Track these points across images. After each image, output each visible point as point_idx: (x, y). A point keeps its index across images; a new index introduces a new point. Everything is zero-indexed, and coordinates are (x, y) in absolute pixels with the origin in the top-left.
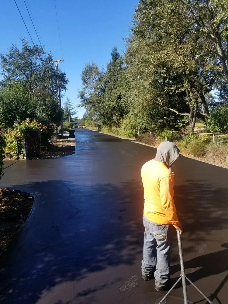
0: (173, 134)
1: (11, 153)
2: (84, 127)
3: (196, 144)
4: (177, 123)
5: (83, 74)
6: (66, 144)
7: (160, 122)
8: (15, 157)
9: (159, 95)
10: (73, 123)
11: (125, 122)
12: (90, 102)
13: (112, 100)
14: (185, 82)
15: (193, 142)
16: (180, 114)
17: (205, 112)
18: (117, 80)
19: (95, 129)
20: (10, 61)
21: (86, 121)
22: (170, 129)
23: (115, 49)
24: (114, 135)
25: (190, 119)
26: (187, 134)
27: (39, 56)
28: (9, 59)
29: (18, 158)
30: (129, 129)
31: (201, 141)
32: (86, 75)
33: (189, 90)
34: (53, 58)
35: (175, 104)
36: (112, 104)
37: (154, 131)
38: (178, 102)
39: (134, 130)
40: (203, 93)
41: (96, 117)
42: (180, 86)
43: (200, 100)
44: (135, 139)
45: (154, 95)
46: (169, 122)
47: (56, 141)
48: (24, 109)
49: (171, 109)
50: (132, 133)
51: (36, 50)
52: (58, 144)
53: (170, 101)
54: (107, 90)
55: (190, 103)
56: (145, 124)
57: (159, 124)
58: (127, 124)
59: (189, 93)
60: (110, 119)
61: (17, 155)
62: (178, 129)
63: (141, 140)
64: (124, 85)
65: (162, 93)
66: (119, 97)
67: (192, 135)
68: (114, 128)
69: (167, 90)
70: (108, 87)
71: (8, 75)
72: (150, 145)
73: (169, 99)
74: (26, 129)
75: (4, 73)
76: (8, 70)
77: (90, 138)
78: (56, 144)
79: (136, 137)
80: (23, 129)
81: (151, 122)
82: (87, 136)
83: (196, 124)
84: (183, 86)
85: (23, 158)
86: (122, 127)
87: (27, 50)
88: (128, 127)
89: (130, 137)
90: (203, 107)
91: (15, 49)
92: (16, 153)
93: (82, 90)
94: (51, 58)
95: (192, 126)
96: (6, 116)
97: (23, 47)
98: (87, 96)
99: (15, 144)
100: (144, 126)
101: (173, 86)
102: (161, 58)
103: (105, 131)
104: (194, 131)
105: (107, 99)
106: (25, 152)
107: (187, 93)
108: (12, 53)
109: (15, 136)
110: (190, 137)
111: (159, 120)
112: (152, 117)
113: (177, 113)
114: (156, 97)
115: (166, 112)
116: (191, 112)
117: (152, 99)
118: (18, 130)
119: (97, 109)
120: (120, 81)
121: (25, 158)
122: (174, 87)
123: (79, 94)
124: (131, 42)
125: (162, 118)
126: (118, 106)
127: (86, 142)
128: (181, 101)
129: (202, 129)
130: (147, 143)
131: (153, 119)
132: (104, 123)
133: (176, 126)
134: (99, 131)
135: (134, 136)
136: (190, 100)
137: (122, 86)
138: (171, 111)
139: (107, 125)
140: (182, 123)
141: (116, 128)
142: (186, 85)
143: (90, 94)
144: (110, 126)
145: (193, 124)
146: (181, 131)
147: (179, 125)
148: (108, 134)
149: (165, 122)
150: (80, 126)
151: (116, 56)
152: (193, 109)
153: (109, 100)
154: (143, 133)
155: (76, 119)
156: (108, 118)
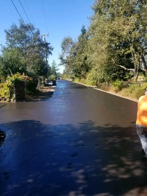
0: (122, 83)
1: (5, 97)
2: (64, 78)
3: (138, 90)
4: (125, 76)
5: (62, 43)
6: (48, 90)
7: (113, 75)
8: (8, 100)
9: (112, 56)
10: (57, 76)
11: (89, 75)
12: (66, 62)
13: (81, 61)
14: (131, 47)
15: (137, 89)
16: (127, 69)
17: (145, 69)
18: (84, 47)
19: (71, 80)
20: (12, 34)
21: (65, 75)
22: (120, 80)
23: (84, 27)
24: (82, 84)
25: (134, 73)
26: (132, 83)
27: (31, 31)
28: (11, 33)
29: (10, 101)
30: (92, 80)
31: (143, 88)
32: (64, 44)
33: (134, 52)
34: (40, 32)
35: (124, 62)
36: (81, 63)
37: (109, 81)
38: (126, 61)
39: (96, 81)
40: (143, 55)
41: (72, 72)
42: (127, 50)
43: (141, 60)
44: (96, 87)
45: (109, 56)
46: (120, 75)
47: (43, 88)
48: (17, 66)
49: (121, 66)
50: (94, 83)
51: (29, 27)
52: (43, 90)
53: (120, 61)
54: (77, 54)
55: (134, 61)
56: (102, 77)
57: (113, 76)
58: (91, 77)
59: (134, 54)
60: (80, 73)
61: (9, 99)
62: (125, 80)
63: (100, 87)
64: (89, 50)
65: (114, 55)
66: (86, 59)
67: (136, 84)
68: (82, 79)
69: (118, 53)
70: (78, 52)
71: (10, 44)
72: (106, 91)
73: (120, 59)
74: (15, 80)
75: (8, 42)
76: (10, 41)
77: (66, 86)
78: (41, 90)
79: (97, 85)
80: (13, 80)
81: (107, 75)
82: (64, 84)
83: (138, 77)
84: (129, 49)
85: (14, 101)
86: (87, 79)
87: (23, 27)
88: (92, 78)
89: (93, 85)
90: (143, 65)
91: (14, 26)
92: (9, 97)
93: (61, 54)
94: (39, 32)
95: (136, 78)
96: (5, 71)
97: (20, 25)
98: (65, 58)
99: (8, 91)
100: (102, 78)
101: (122, 49)
102: (113, 27)
103: (77, 81)
104: (137, 81)
105: (77, 60)
106: (14, 97)
107: (132, 54)
108: (13, 29)
109: (8, 85)
110: (135, 86)
111: (113, 73)
112: (108, 72)
113: (125, 69)
114: (110, 58)
115: (118, 68)
116: (135, 68)
117: (107, 59)
118: (10, 81)
119: (71, 67)
120: (86, 48)
121: (15, 100)
122: (123, 51)
123: (59, 57)
124: (93, 20)
125: (115, 72)
126: (85, 64)
127: (62, 89)
128: (128, 60)
129: (142, 80)
130: (104, 90)
131: (108, 73)
132: (76, 76)
133: (125, 78)
134: (73, 81)
135: (95, 85)
136: (135, 59)
137: (88, 51)
138: (121, 67)
139: (78, 77)
140: (129, 76)
141: (83, 79)
142: (132, 49)
143: (67, 57)
144: (80, 78)
145: (136, 76)
146: (128, 81)
147: (126, 77)
148: (79, 83)
149: (117, 75)
150: (62, 78)
151: (84, 31)
152: (137, 66)
153: (79, 61)
154: (102, 82)
155: (59, 73)
156: (78, 72)
